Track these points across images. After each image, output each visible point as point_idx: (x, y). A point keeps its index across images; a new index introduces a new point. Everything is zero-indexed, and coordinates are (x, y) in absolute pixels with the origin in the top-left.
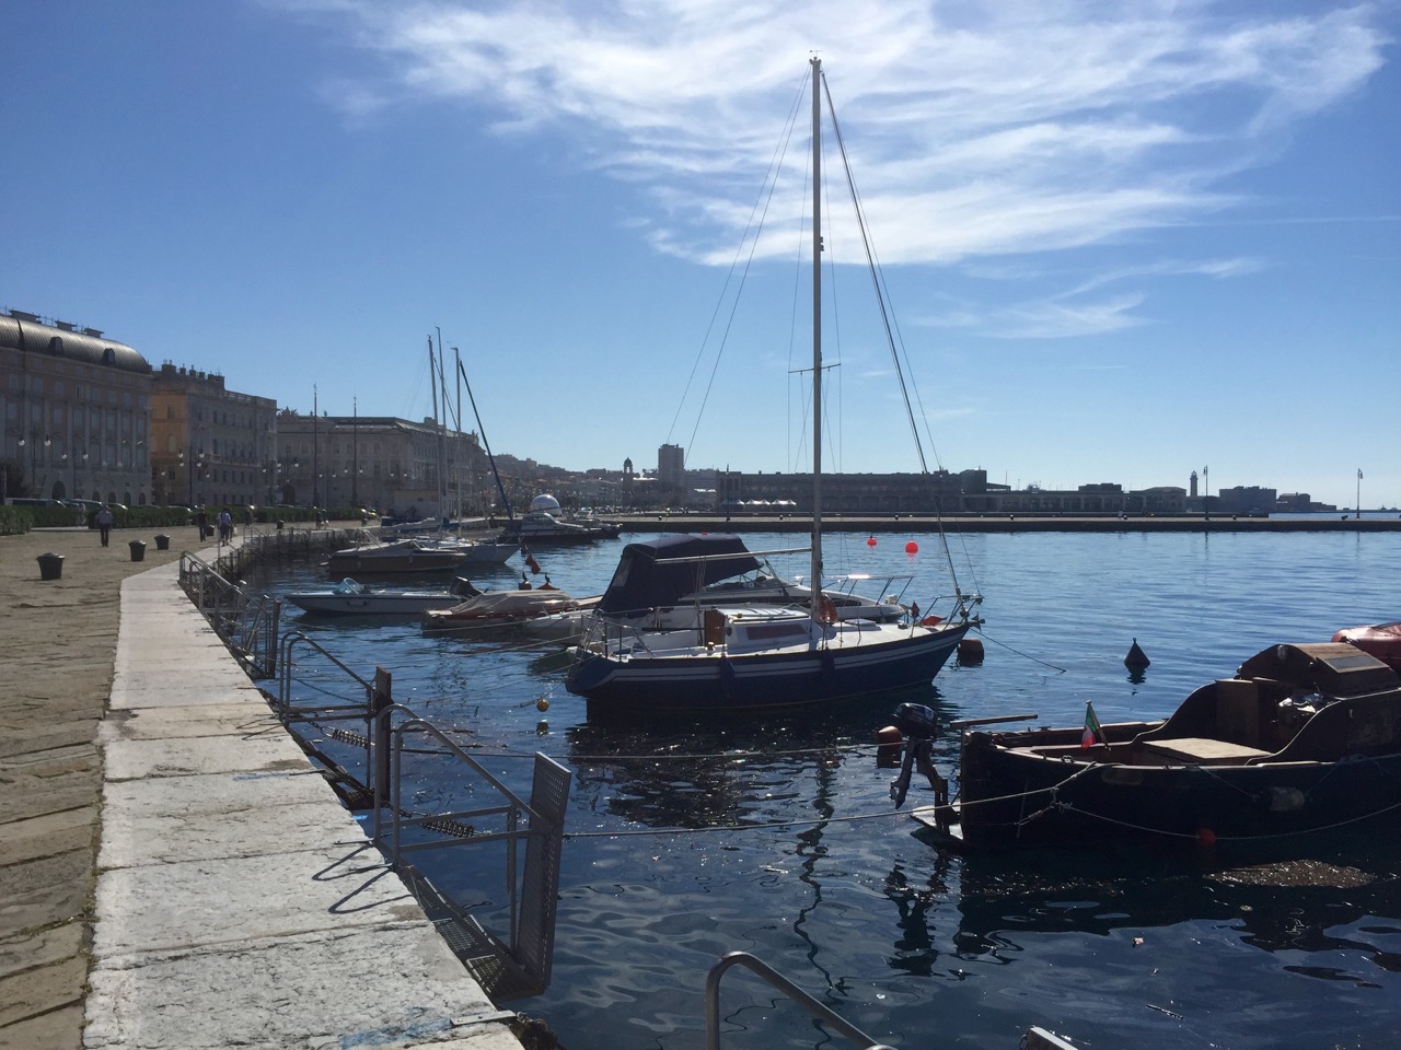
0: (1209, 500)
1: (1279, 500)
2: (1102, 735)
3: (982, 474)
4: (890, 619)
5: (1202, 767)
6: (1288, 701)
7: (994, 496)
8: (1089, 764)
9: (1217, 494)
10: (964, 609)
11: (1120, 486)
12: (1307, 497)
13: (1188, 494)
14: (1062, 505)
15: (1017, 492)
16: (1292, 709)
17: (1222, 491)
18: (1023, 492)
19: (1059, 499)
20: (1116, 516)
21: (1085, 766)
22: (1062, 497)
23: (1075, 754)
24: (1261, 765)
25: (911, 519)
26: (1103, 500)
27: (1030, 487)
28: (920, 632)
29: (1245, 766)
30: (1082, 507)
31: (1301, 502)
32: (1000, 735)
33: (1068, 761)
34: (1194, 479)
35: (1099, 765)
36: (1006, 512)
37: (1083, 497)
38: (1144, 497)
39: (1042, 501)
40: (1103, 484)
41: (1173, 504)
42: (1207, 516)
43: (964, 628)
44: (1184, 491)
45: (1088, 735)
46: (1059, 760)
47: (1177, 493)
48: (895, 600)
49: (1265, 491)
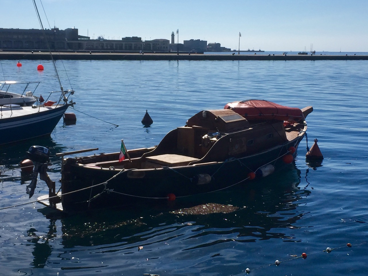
0: (179, 45)
1: (208, 46)
2: (128, 155)
3: (76, 31)
4: (29, 104)
5: (170, 168)
6: (206, 136)
7: (82, 42)
8: (122, 170)
9: (183, 43)
10: (65, 97)
11: (141, 38)
12: (219, 44)
13: (170, 43)
14: (114, 47)
15: (93, 40)
16: (208, 139)
17: (184, 41)
18: (96, 40)
19: (113, 44)
20: (139, 52)
21: (119, 171)
22: (114, 43)
23: (115, 165)
24: (194, 165)
25: (40, 53)
26: (133, 45)
27: (100, 38)
28: (43, 109)
29: (188, 166)
30: (124, 48)
31: (217, 47)
32: (81, 159)
33: (112, 169)
34: (173, 35)
35: (126, 170)
36: (88, 50)
37: (124, 43)
38: (151, 44)
39: (105, 45)
40: (133, 37)
41: (164, 47)
42: (178, 53)
43: (65, 107)
44: (168, 41)
45: (122, 155)
46: (108, 169)
47: (166, 42)
48: (31, 94)
49: (202, 41)
